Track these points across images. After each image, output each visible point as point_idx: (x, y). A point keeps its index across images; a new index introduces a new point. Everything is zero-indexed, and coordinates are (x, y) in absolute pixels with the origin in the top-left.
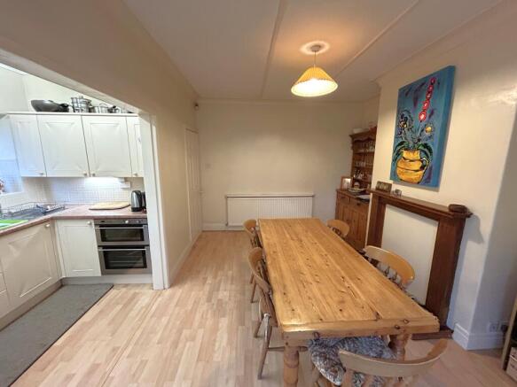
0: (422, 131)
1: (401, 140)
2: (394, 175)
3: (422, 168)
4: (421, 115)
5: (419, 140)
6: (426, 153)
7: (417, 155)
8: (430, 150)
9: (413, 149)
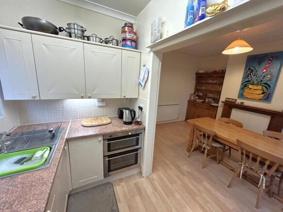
0: (264, 77)
1: (247, 80)
2: (241, 95)
3: (263, 93)
4: (264, 69)
5: (261, 81)
6: (266, 87)
7: (260, 87)
8: (269, 86)
9: (257, 84)
